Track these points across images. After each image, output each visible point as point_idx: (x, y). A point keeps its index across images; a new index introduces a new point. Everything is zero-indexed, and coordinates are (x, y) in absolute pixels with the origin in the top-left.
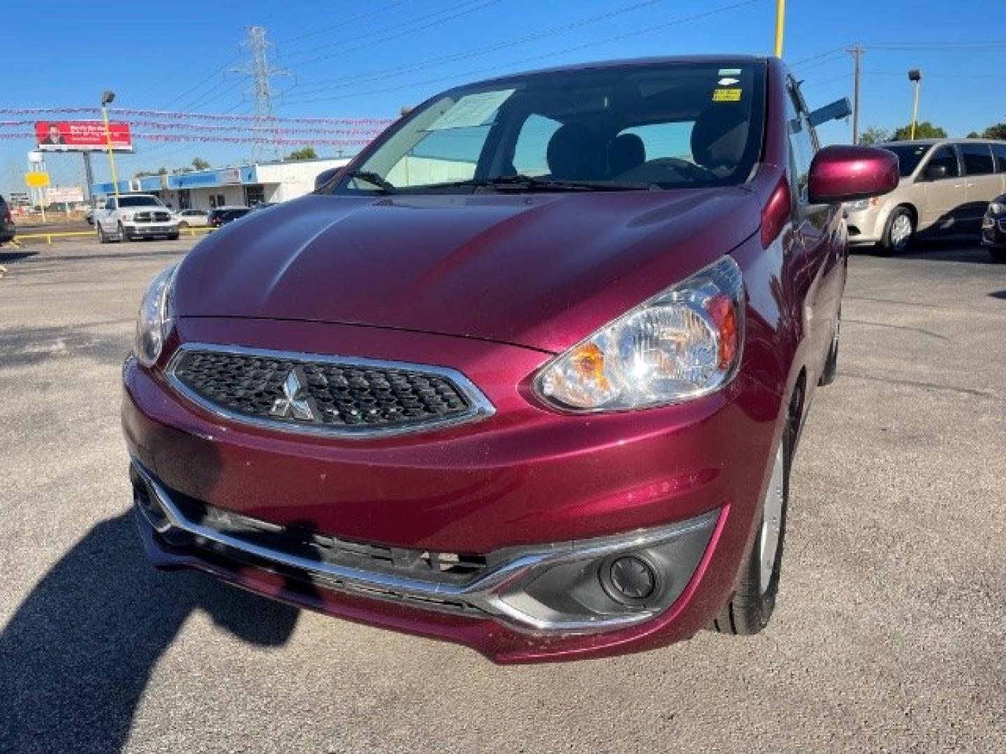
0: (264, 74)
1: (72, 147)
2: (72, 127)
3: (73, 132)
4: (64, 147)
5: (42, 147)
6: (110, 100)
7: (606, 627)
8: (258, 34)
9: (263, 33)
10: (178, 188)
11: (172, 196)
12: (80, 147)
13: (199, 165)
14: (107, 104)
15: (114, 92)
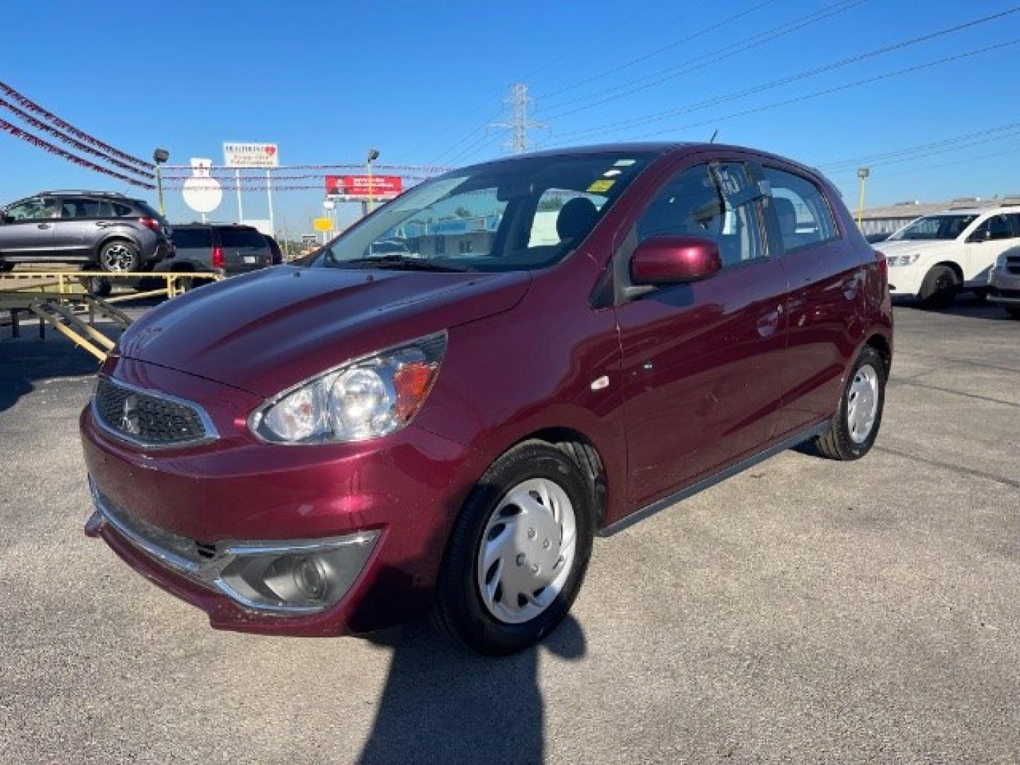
0: (522, 127)
1: (354, 196)
2: (355, 180)
3: (355, 185)
4: (347, 197)
5: (330, 196)
6: (374, 158)
7: (295, 612)
8: (521, 92)
9: (525, 90)
10: (434, 233)
11: (429, 241)
12: (360, 196)
13: (460, 213)
14: (372, 161)
15: (378, 150)
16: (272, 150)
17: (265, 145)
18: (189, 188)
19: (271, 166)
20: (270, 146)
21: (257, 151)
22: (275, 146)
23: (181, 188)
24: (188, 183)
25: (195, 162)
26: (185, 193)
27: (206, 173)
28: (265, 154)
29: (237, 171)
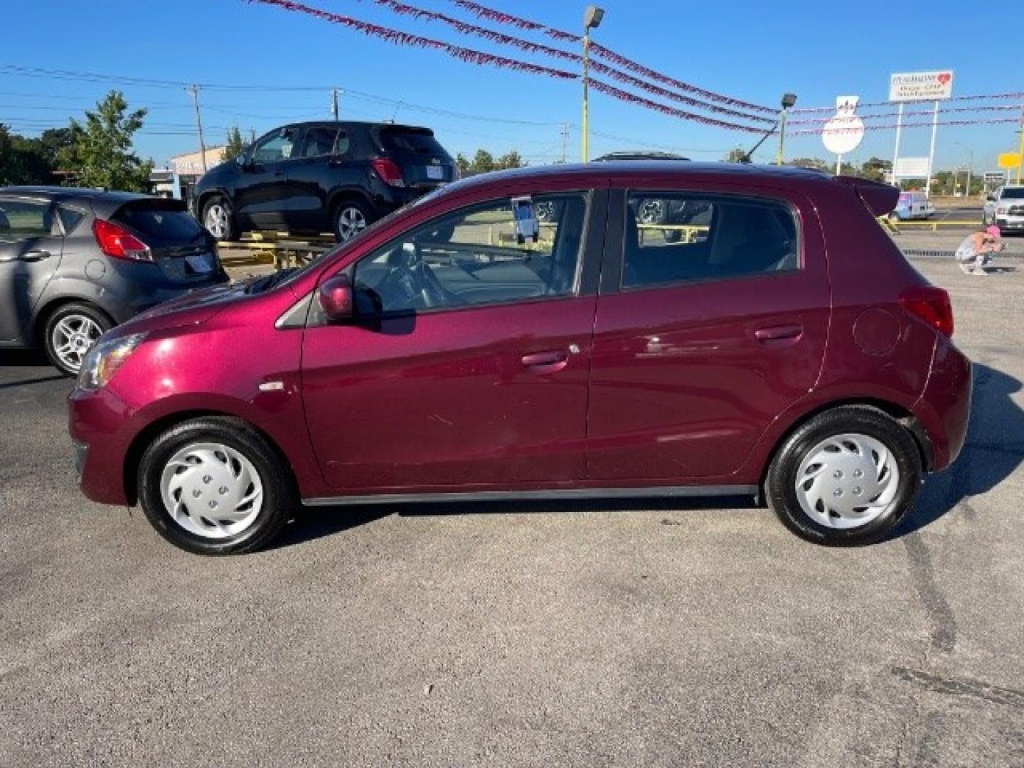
16: (947, 77)
17: (937, 73)
18: (829, 132)
19: (943, 97)
20: (944, 73)
21: (929, 80)
22: (951, 73)
23: (820, 132)
24: (828, 126)
25: (841, 100)
26: (825, 136)
27: (850, 113)
28: (937, 82)
29: (901, 106)
